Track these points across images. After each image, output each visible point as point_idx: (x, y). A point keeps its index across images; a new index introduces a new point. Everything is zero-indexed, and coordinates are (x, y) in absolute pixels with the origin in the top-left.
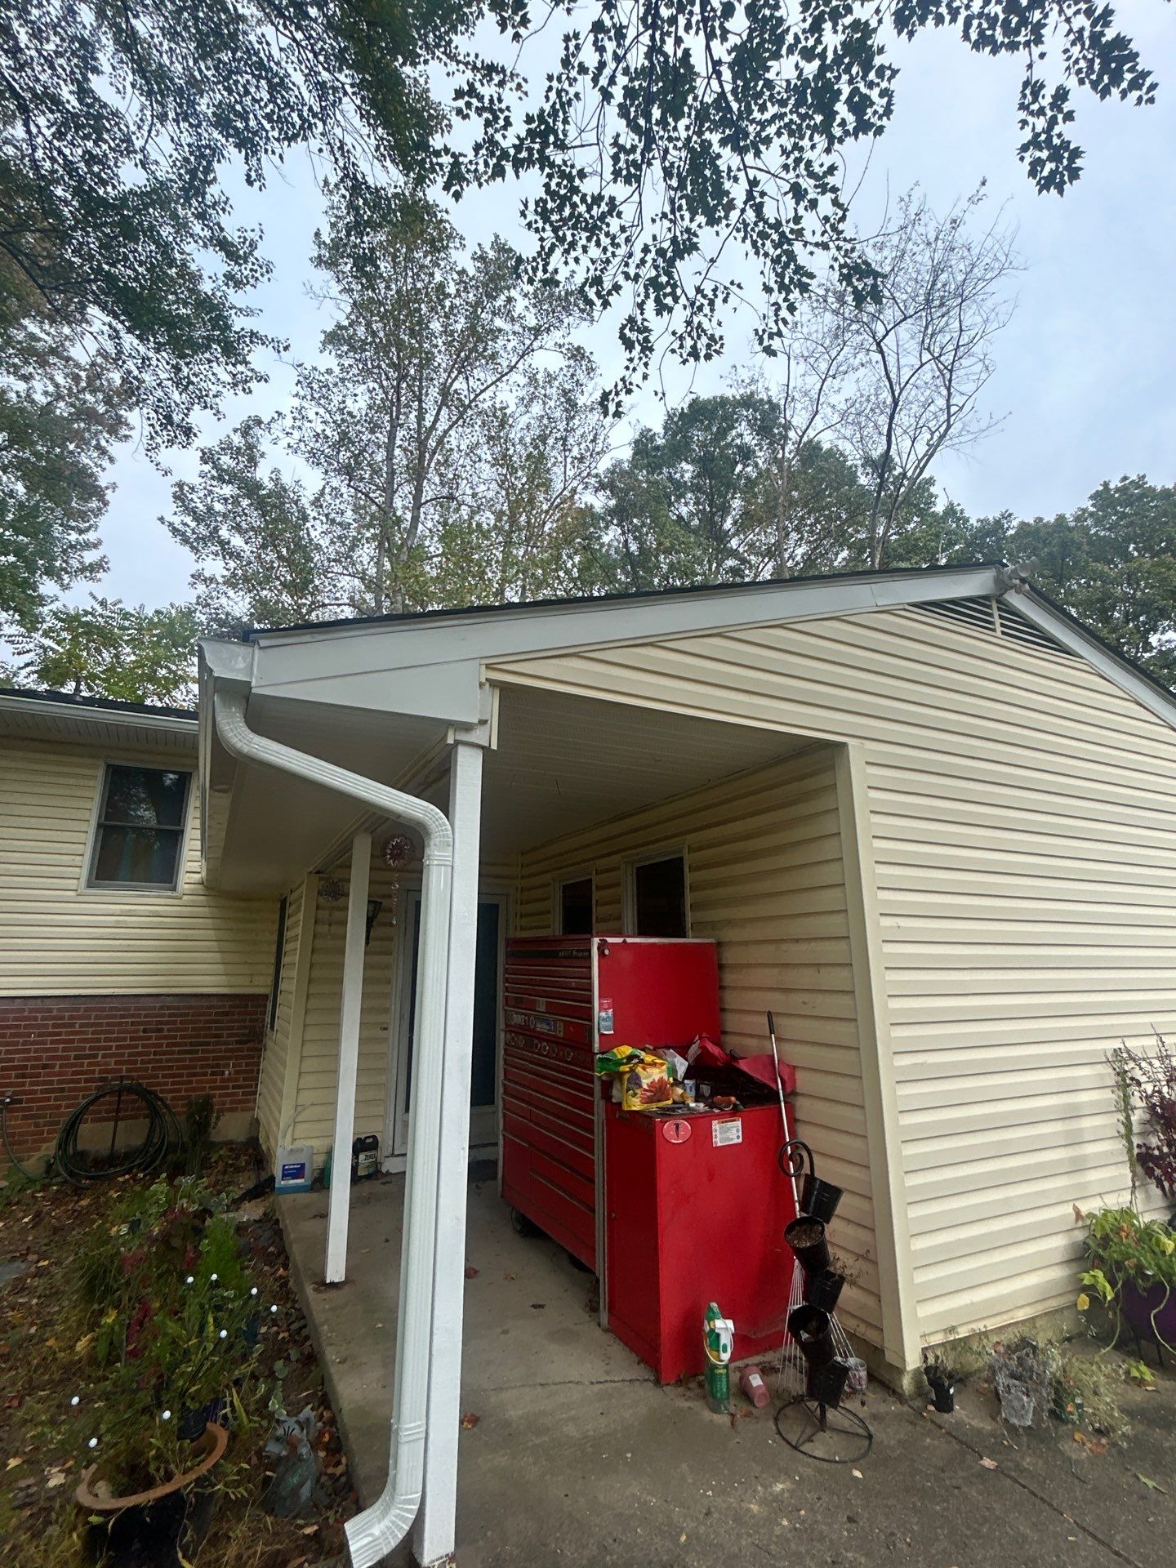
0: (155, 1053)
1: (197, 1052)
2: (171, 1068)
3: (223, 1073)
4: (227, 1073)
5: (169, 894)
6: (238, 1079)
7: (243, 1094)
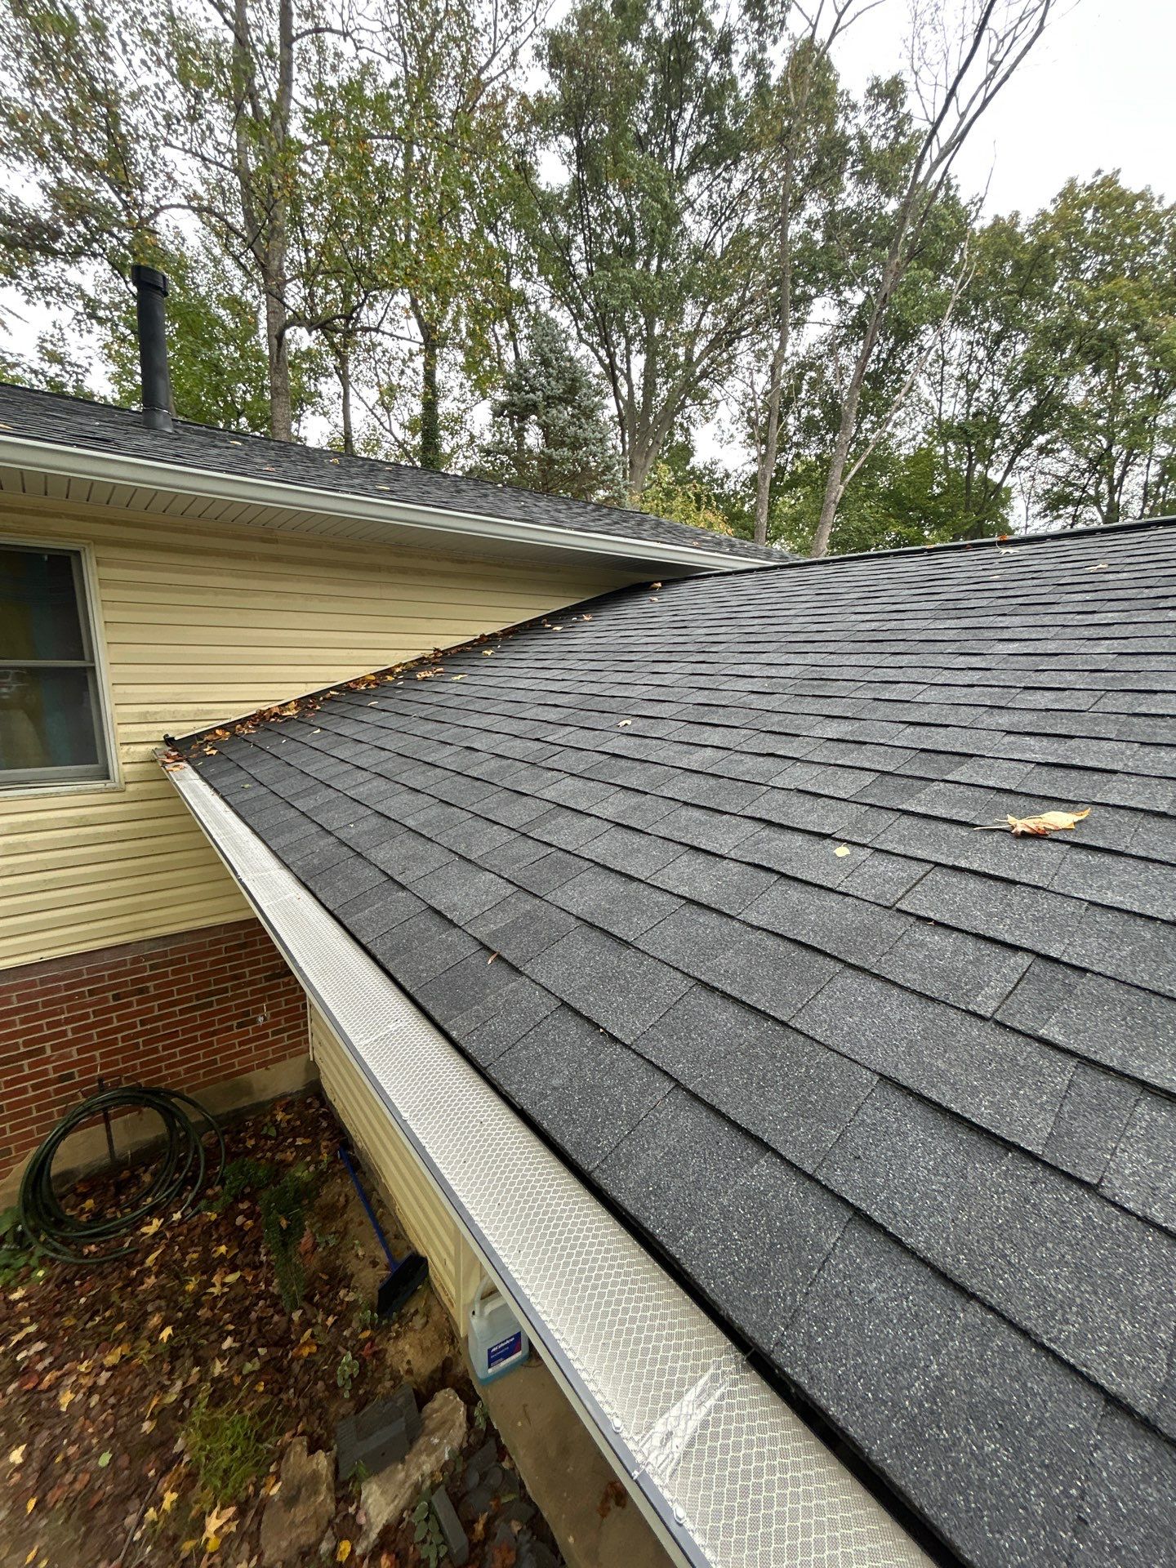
0: (143, 1023)
1: (209, 1004)
2: (174, 1034)
3: (254, 1021)
4: (261, 1019)
5: (100, 785)
6: (278, 1023)
7: (289, 1037)
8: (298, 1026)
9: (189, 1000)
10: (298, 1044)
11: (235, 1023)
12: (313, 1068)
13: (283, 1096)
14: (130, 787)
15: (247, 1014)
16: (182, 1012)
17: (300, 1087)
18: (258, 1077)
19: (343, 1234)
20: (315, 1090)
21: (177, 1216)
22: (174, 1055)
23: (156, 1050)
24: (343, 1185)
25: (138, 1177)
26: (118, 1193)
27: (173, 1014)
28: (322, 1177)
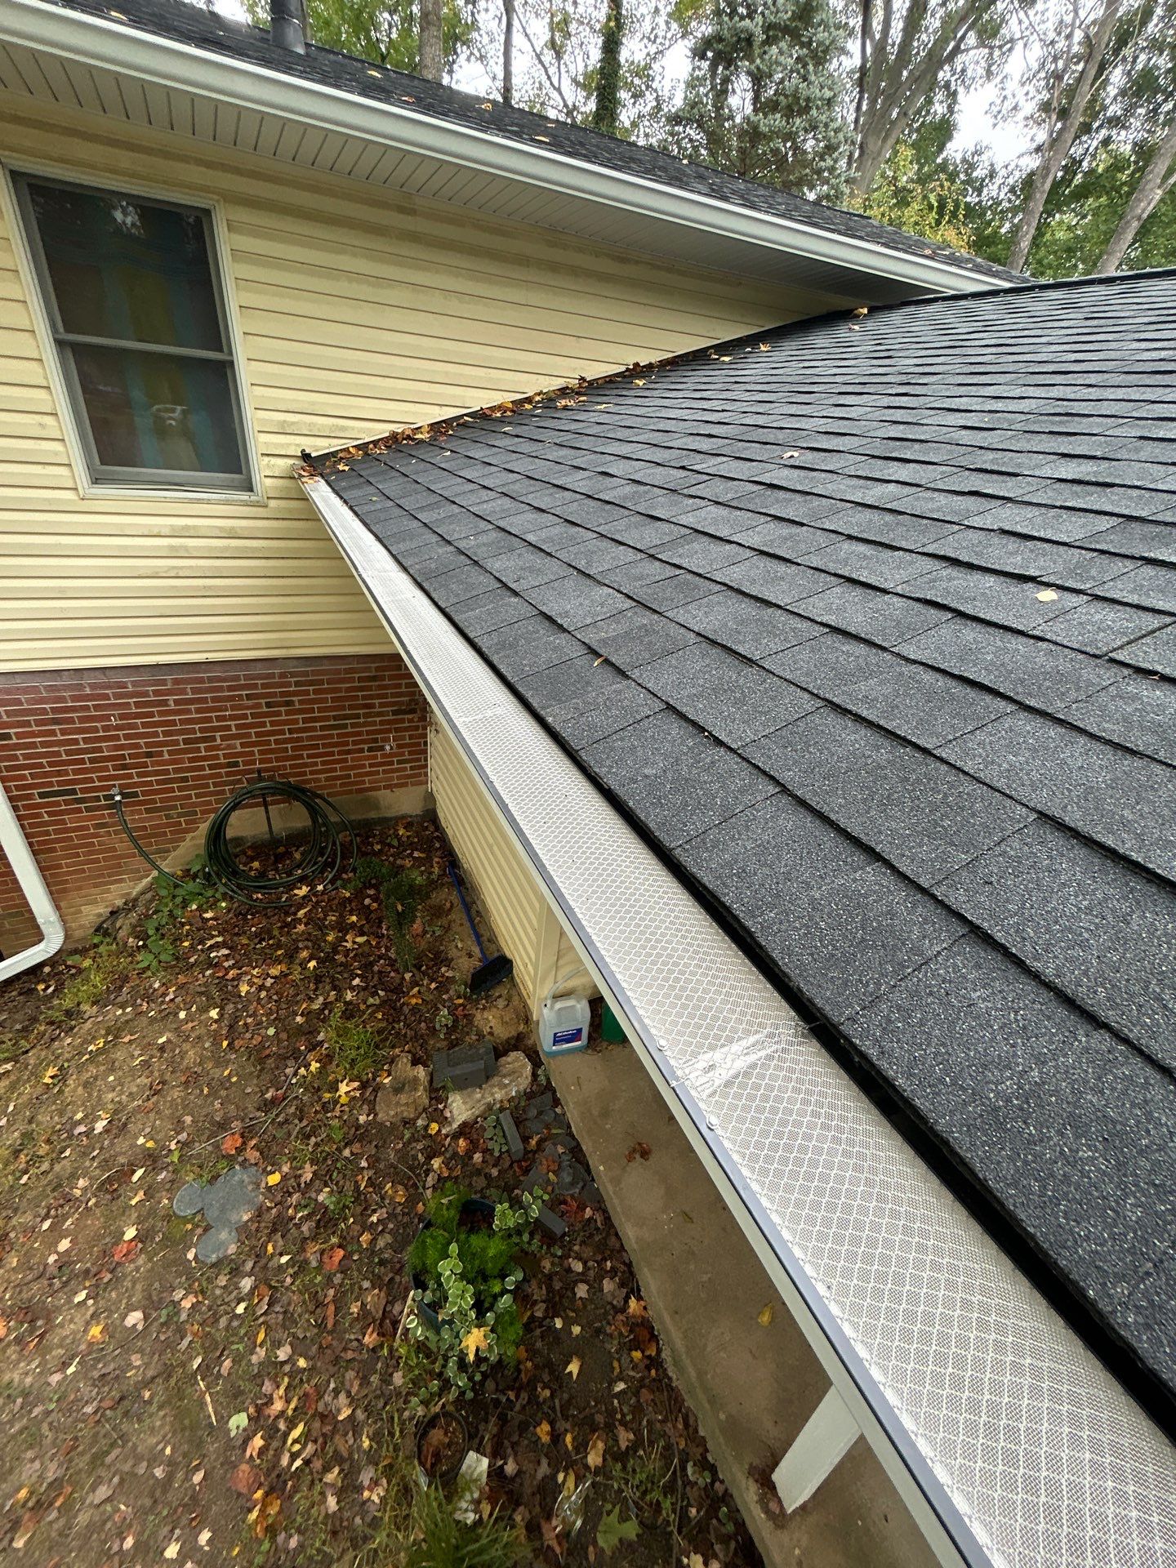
0: (291, 731)
1: (345, 726)
2: (316, 746)
3: (382, 748)
4: (388, 748)
5: (245, 496)
6: (403, 754)
7: (412, 768)
8: (419, 760)
9: (327, 719)
10: (419, 775)
11: (366, 747)
12: (430, 797)
13: (403, 817)
14: (273, 503)
15: (376, 741)
16: (322, 728)
17: (419, 812)
18: (385, 796)
19: (447, 929)
20: (431, 817)
21: (320, 888)
22: (316, 764)
23: (301, 757)
24: (449, 894)
25: (291, 854)
26: (276, 862)
27: (314, 729)
28: (433, 885)
